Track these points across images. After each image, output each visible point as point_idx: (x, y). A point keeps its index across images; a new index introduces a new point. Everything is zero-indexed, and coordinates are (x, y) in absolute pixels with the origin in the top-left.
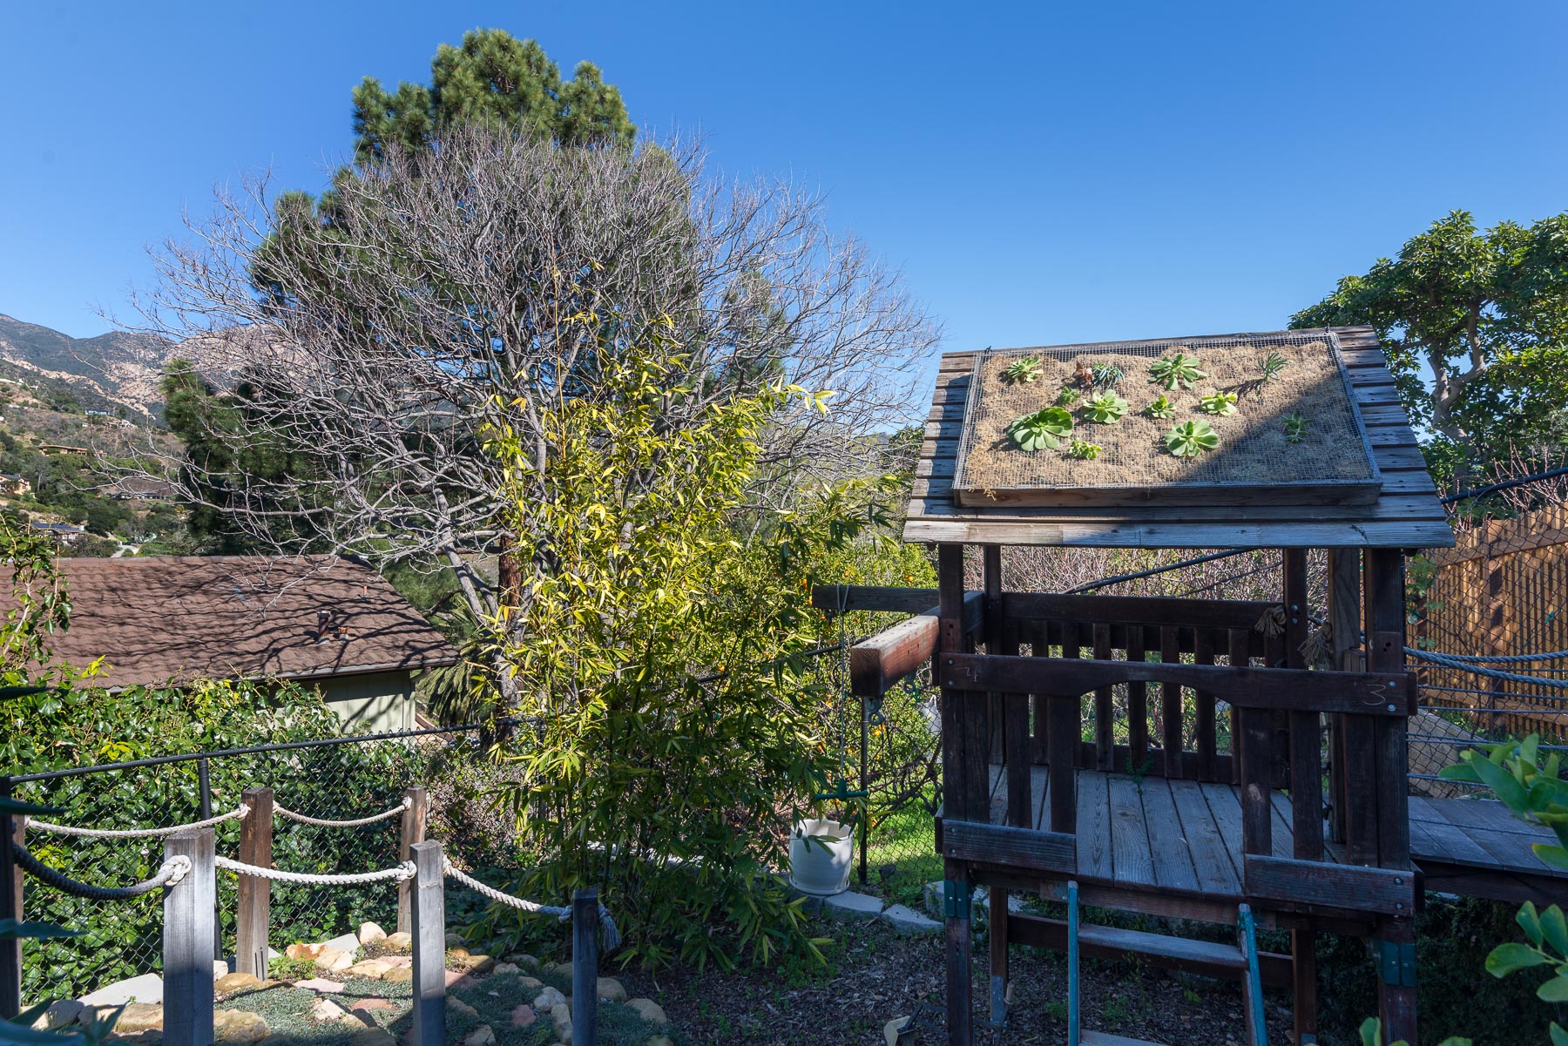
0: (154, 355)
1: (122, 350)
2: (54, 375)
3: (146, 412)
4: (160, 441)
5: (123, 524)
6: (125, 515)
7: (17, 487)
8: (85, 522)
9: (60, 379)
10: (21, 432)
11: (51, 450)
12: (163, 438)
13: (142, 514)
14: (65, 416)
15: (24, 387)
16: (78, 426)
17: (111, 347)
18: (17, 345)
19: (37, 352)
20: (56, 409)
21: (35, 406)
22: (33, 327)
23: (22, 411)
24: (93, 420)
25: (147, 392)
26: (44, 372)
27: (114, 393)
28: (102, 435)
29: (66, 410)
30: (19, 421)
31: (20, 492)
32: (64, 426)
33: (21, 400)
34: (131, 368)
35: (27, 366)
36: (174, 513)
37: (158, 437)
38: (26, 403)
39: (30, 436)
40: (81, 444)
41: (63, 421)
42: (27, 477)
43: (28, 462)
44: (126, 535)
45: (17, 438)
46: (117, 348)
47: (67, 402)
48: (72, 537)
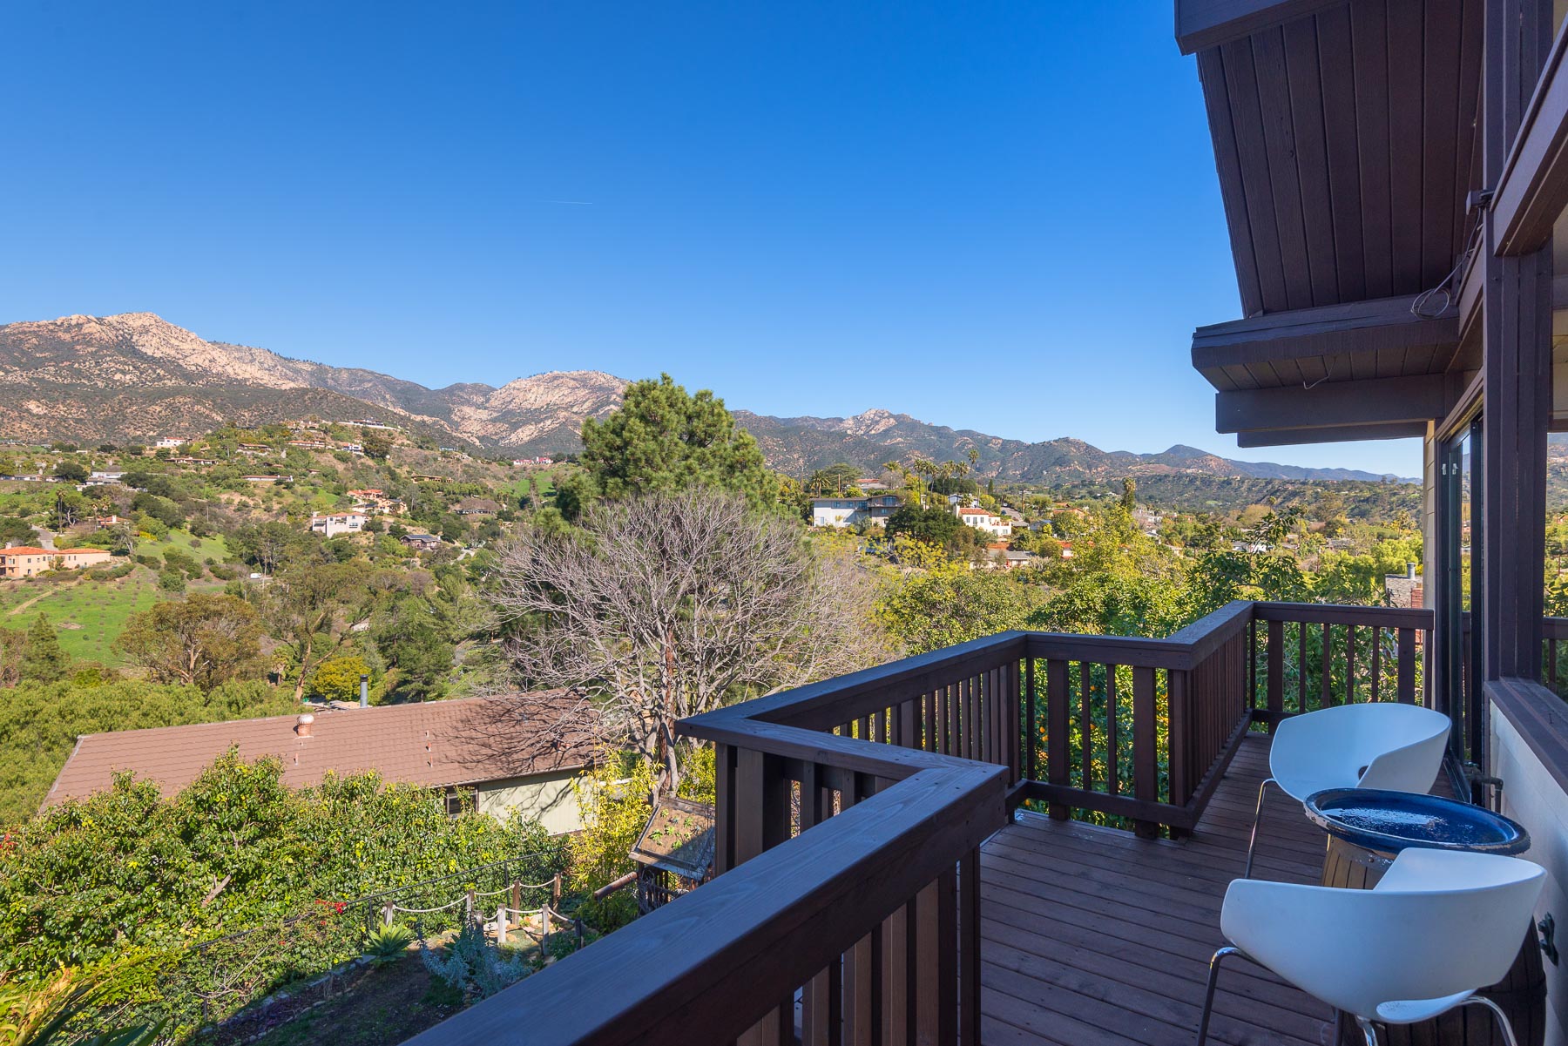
0: (482, 399)
1: (462, 397)
2: (419, 418)
3: (478, 443)
4: (487, 469)
5: (464, 533)
6: (465, 527)
7: (399, 508)
8: (441, 533)
9: (423, 422)
10: (400, 466)
11: (419, 478)
12: (489, 466)
13: (476, 525)
14: (427, 452)
15: (402, 433)
16: (435, 460)
17: (454, 395)
18: (396, 397)
19: (408, 400)
20: (421, 447)
21: (408, 445)
22: (405, 383)
23: (401, 450)
24: (444, 455)
25: (479, 428)
26: (413, 417)
27: (457, 430)
28: (450, 466)
29: (428, 448)
30: (399, 457)
31: (401, 512)
32: (426, 459)
33: (400, 442)
34: (468, 410)
35: (403, 413)
36: (497, 525)
37: (486, 466)
38: (402, 444)
39: (406, 468)
40: (437, 473)
41: (426, 456)
42: (404, 500)
43: (405, 488)
44: (466, 542)
45: (398, 471)
46: (459, 396)
47: (428, 442)
48: (433, 545)
